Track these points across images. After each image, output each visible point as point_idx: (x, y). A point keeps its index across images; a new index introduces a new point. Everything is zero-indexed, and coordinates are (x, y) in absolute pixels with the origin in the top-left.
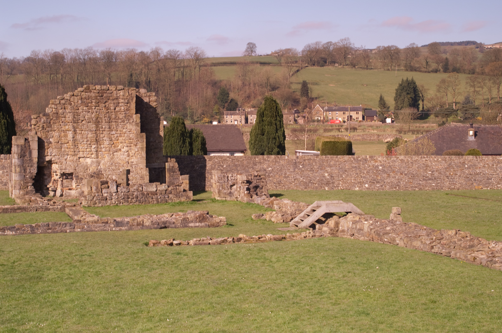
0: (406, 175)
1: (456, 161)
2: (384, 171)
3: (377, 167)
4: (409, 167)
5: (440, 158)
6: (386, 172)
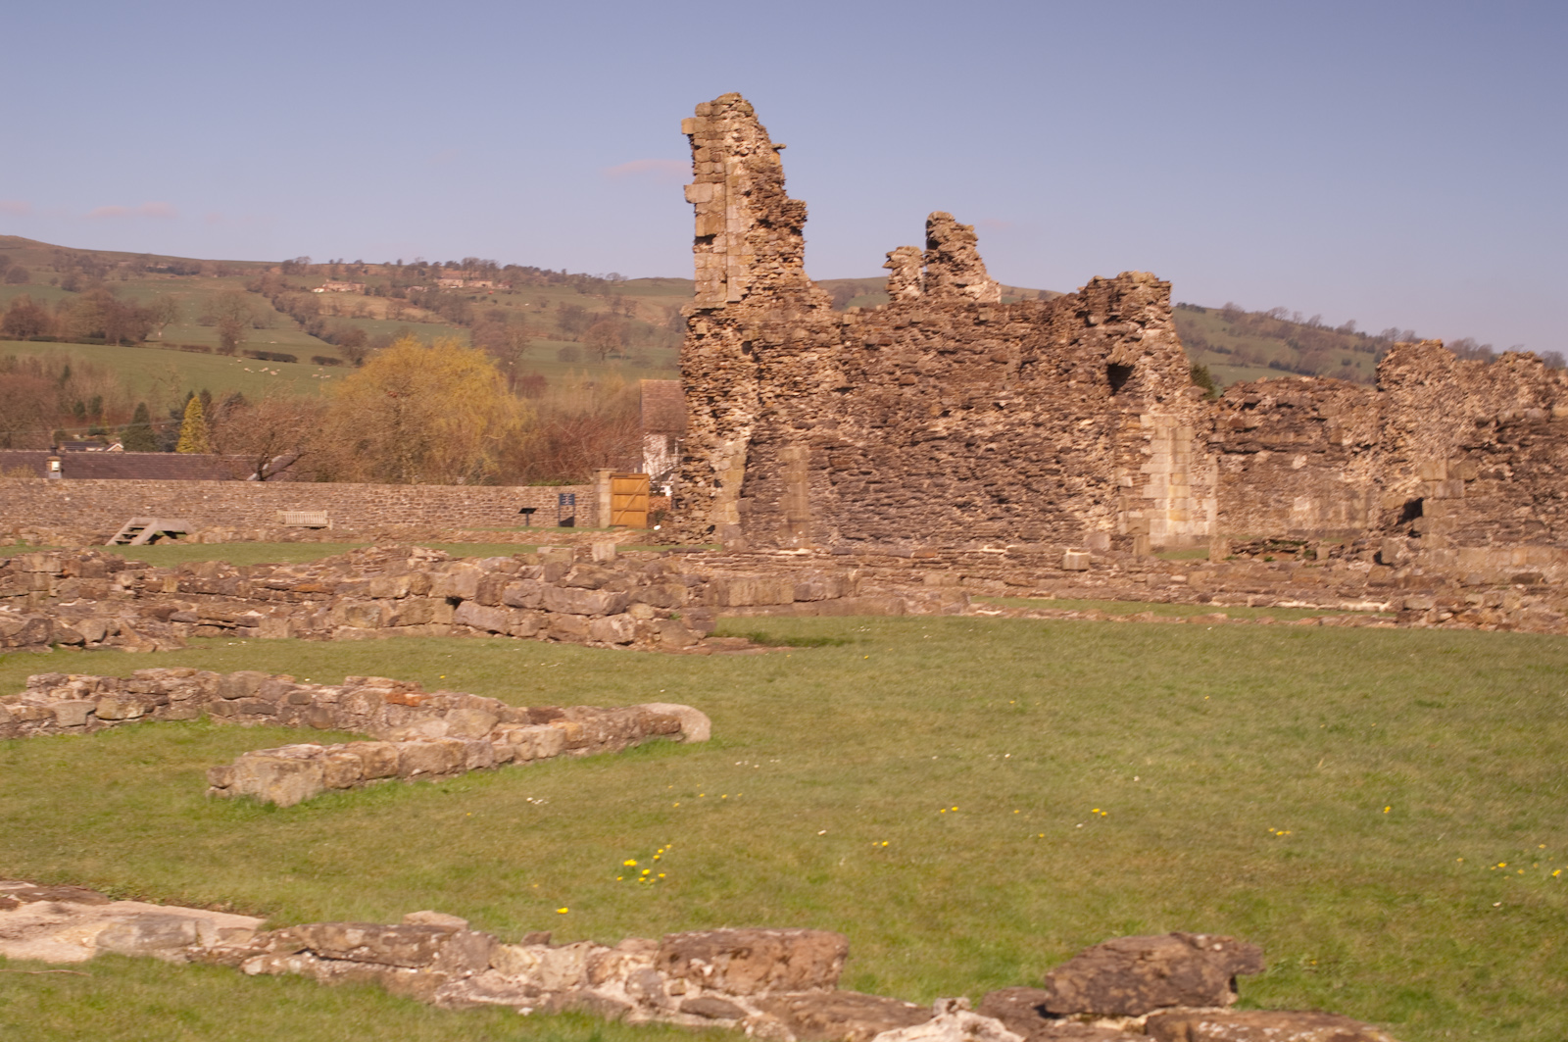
0: (109, 511)
1: (189, 489)
2: (73, 505)
3: (62, 497)
4: (114, 499)
5: (163, 484)
6: (76, 507)
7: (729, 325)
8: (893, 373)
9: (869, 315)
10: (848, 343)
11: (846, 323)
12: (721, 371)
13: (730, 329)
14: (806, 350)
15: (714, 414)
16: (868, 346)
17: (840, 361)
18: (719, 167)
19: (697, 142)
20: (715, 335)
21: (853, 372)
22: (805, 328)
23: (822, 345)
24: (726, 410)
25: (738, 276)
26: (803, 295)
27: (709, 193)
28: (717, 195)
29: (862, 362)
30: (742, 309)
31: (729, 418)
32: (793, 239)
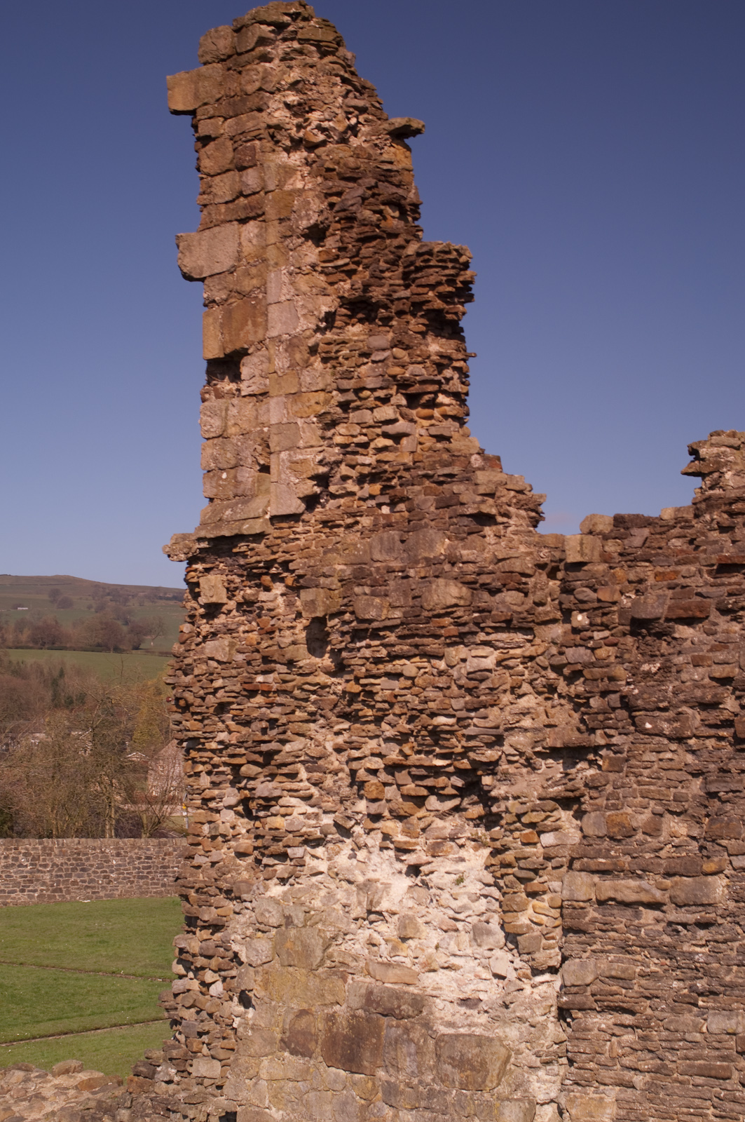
7: (277, 578)
8: (714, 705)
9: (639, 536)
10: (580, 619)
11: (573, 557)
12: (259, 699)
13: (279, 588)
14: (461, 639)
15: (247, 808)
16: (639, 626)
17: (558, 669)
18: (251, 179)
19: (205, 128)
20: (247, 606)
21: (595, 702)
22: (461, 580)
23: (508, 625)
24: (269, 802)
25: (293, 448)
26: (456, 488)
27: (231, 248)
28: (248, 249)
29: (620, 671)
30: (307, 533)
31: (279, 822)
32: (435, 346)
